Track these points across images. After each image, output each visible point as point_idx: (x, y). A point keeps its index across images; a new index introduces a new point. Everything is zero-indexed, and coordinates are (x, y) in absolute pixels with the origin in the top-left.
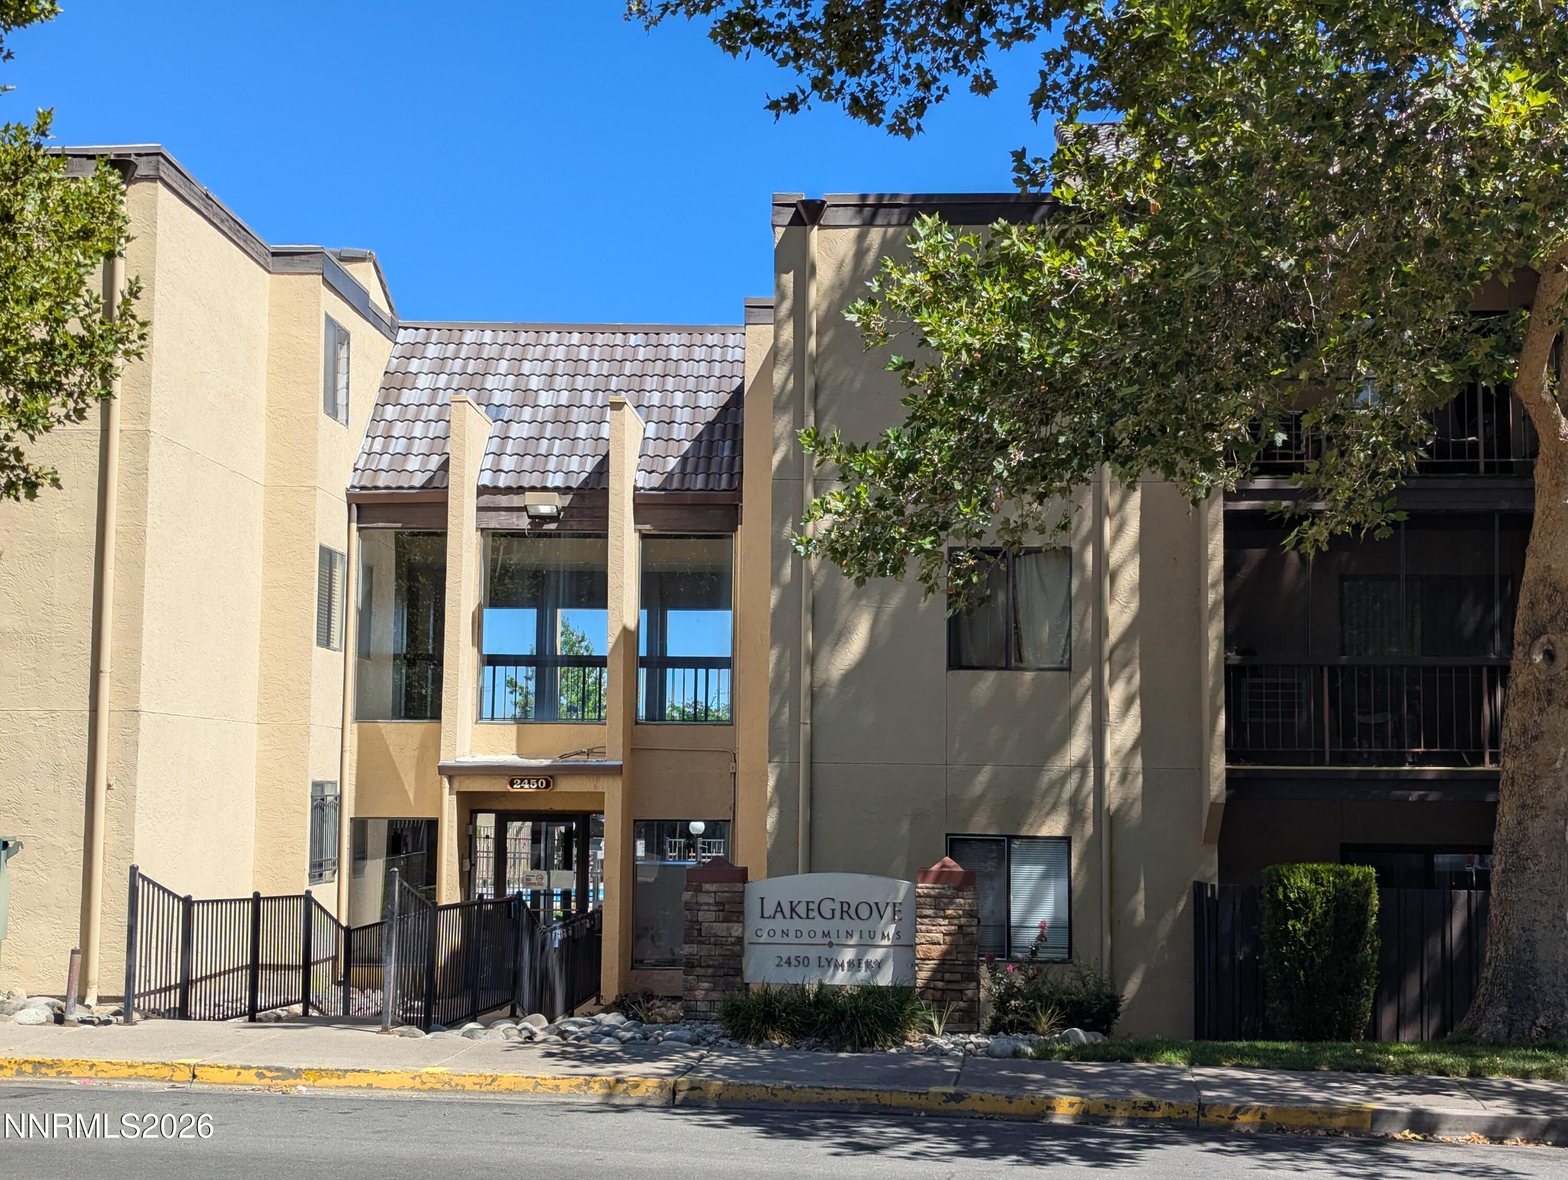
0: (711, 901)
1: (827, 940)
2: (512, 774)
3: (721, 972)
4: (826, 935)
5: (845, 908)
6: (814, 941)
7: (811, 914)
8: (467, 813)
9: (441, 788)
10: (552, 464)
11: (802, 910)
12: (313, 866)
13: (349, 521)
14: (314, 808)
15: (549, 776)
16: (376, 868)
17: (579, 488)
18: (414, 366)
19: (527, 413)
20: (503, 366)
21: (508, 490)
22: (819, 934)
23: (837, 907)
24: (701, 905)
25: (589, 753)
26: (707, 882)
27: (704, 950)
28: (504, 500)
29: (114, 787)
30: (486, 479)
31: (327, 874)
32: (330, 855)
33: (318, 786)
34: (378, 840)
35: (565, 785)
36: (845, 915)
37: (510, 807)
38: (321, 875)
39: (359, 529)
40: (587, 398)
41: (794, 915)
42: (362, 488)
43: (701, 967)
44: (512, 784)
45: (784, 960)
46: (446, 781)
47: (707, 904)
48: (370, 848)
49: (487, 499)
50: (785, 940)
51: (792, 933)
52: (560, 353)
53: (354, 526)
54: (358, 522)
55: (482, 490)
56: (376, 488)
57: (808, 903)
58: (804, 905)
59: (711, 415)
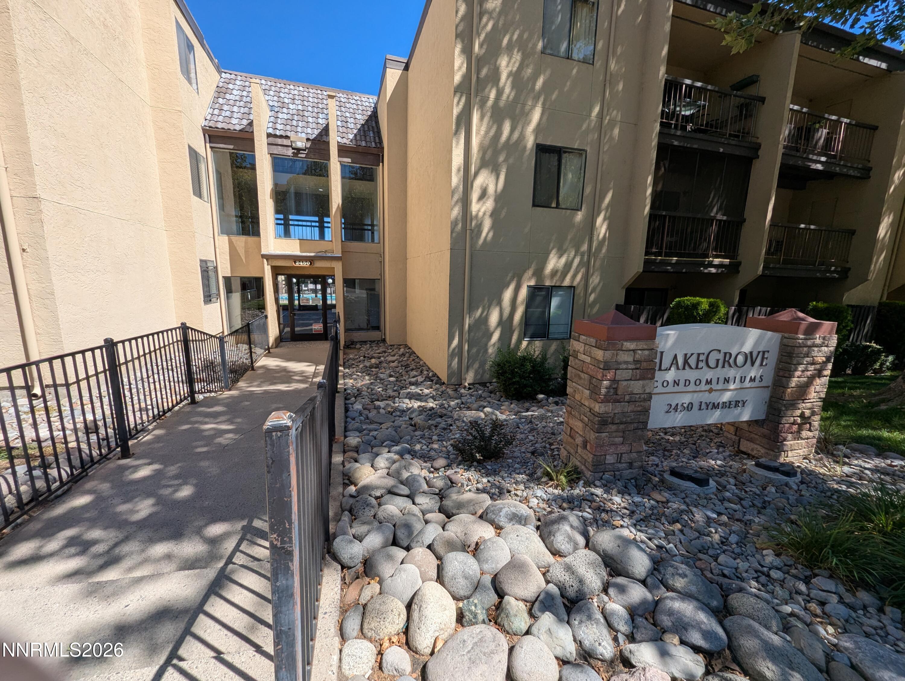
0: (631, 359)
1: (708, 387)
2: (296, 259)
3: (632, 427)
4: (709, 382)
5: (728, 356)
6: (698, 388)
7: (701, 365)
8: (274, 275)
9: (263, 264)
10: (299, 129)
11: (692, 361)
12: (205, 297)
13: (205, 143)
14: (202, 272)
15: (311, 260)
16: (236, 297)
17: (313, 140)
18: (231, 86)
19: (285, 110)
20: (272, 93)
21: (281, 137)
22: (704, 382)
23: (721, 357)
24: (620, 363)
25: (325, 252)
26: (626, 340)
27: (619, 408)
28: (280, 141)
29: (28, 250)
30: (271, 131)
31: (214, 300)
32: (214, 290)
33: (203, 262)
34: (236, 285)
35: (319, 264)
36: (726, 365)
37: (293, 273)
38: (210, 300)
39: (211, 147)
40: (310, 109)
41: (687, 367)
42: (210, 127)
43: (613, 423)
44: (295, 263)
45: (673, 406)
46: (265, 260)
47: (626, 363)
48: (233, 288)
49: (272, 140)
50: (676, 389)
51: (682, 383)
52: (296, 92)
53: (208, 145)
54: (210, 142)
55: (269, 135)
56: (217, 128)
57: (699, 355)
58: (694, 357)
59: (363, 122)
